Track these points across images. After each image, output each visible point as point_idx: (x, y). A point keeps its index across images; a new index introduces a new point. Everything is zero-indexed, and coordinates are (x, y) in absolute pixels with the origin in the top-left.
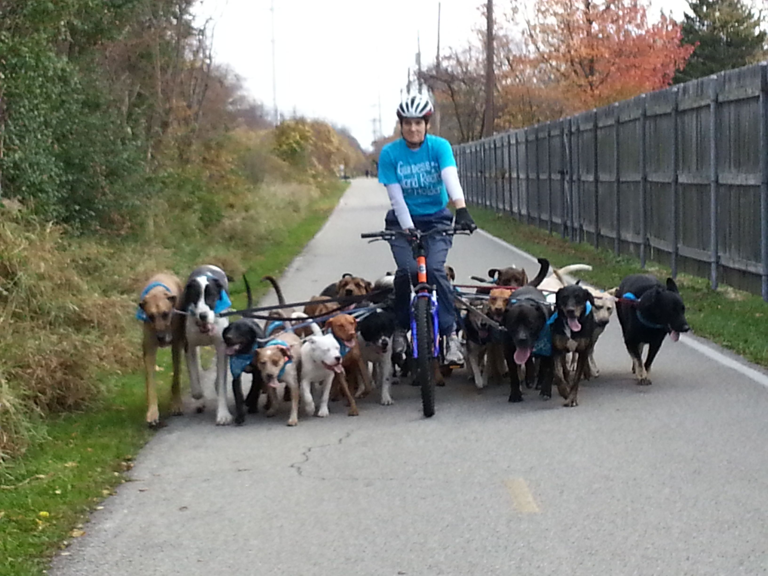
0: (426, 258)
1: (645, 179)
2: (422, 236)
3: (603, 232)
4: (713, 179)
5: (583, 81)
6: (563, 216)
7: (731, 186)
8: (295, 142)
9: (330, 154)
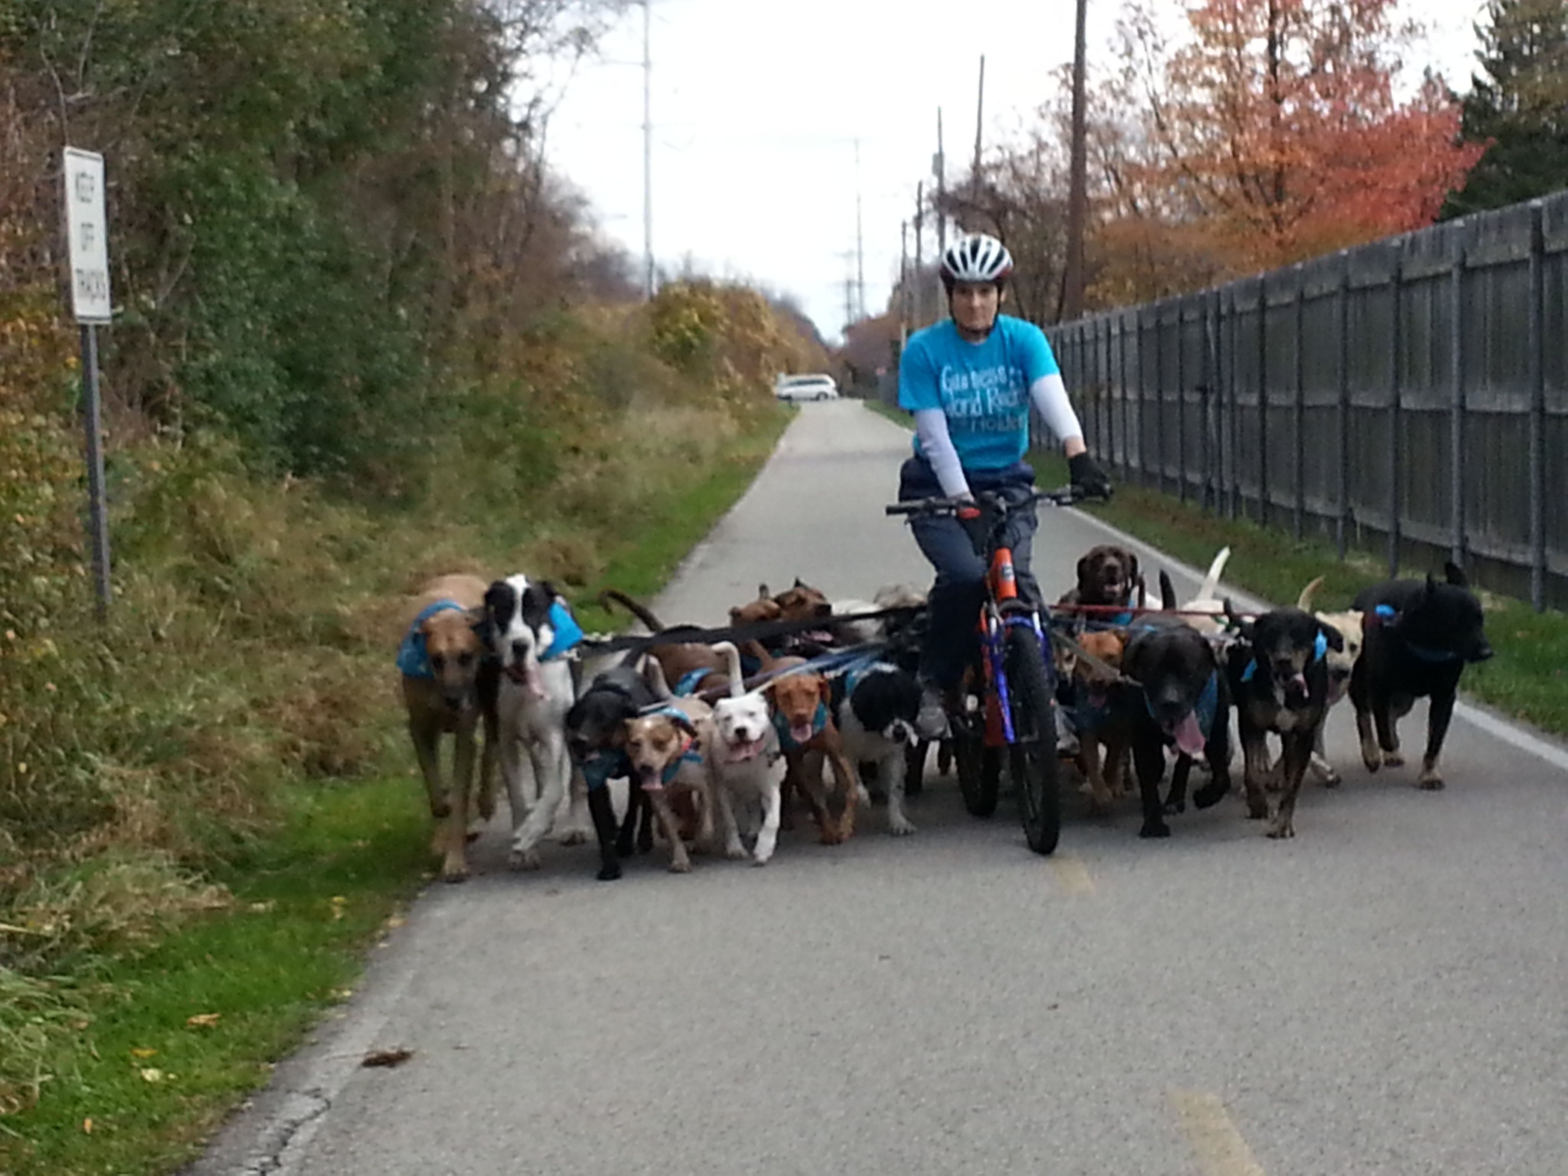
1: (1345, 402)
3: (1274, 498)
4: (1455, 400)
5: (1261, 214)
6: (1204, 471)
7: (1487, 415)
8: (689, 328)
9: (758, 351)
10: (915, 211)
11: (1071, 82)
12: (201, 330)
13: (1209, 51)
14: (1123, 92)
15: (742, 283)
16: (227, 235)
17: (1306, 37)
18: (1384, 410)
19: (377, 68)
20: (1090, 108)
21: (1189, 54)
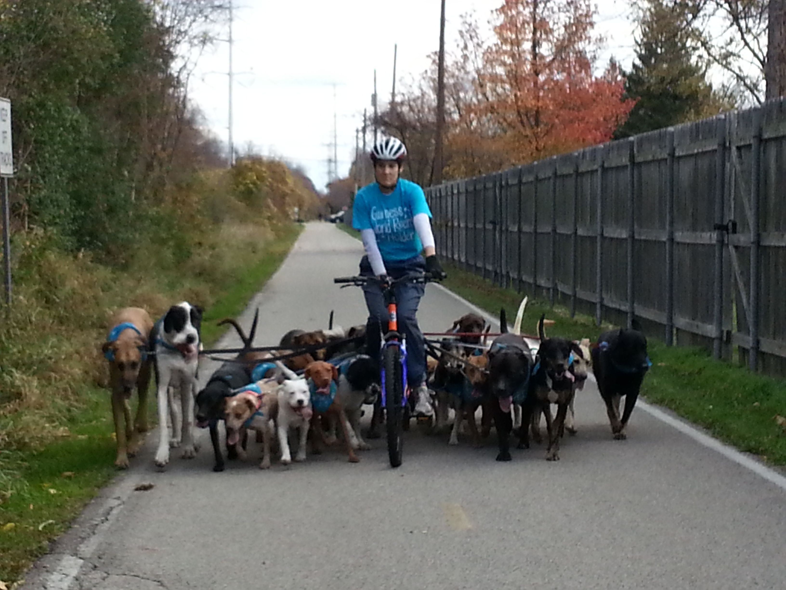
0: (397, 306)
1: (554, 230)
2: (393, 283)
3: (524, 278)
4: (599, 232)
5: (528, 132)
6: (493, 264)
7: (612, 239)
8: (252, 183)
9: (284, 196)
10: (363, 125)
11: (437, 61)
12: (38, 179)
13: (504, 48)
14: (463, 68)
15: (277, 159)
16: (49, 134)
17: (550, 41)
18: (570, 235)
19: (117, 55)
20: (446, 75)
21: (494, 49)
